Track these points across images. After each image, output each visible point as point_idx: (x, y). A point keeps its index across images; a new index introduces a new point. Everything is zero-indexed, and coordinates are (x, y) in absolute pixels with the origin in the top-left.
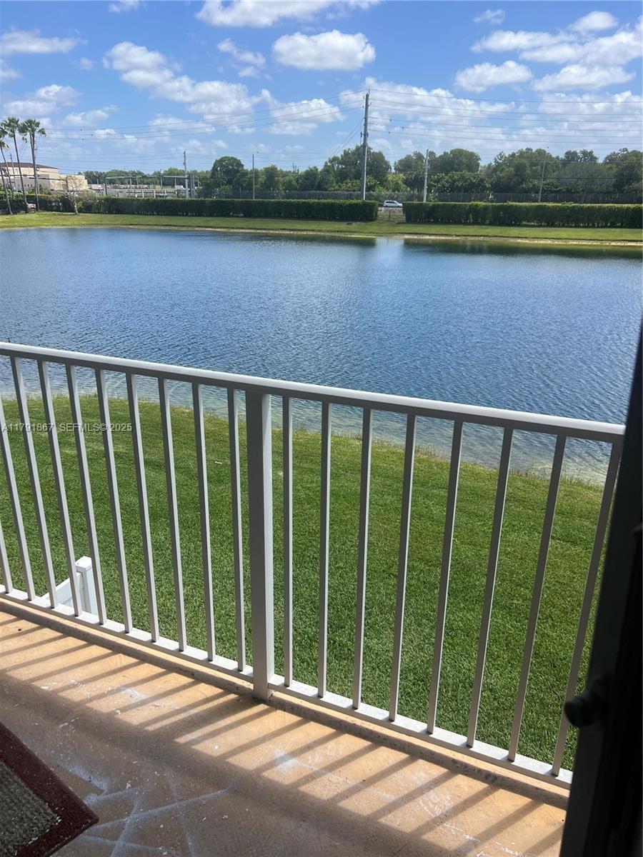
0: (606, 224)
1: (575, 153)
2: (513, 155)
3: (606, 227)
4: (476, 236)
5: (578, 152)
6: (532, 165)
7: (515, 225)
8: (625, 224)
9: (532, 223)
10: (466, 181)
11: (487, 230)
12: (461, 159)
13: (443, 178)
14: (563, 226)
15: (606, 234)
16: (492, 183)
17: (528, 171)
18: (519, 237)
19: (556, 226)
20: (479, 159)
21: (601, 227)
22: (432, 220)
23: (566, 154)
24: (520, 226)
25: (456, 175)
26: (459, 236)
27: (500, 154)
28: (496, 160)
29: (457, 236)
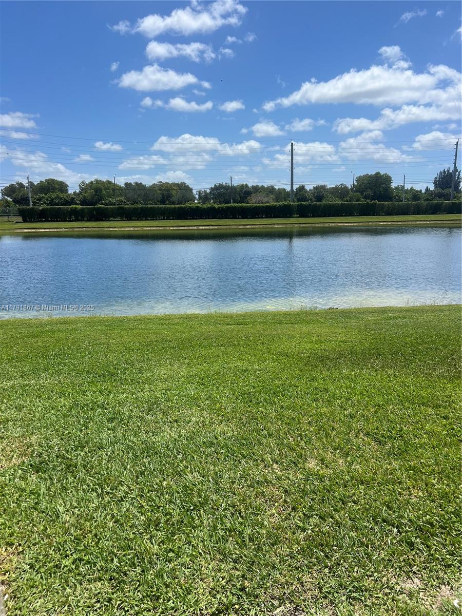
0: (164, 218)
1: (130, 184)
2: (92, 183)
3: (164, 219)
4: (79, 228)
5: (132, 183)
6: (106, 189)
7: (105, 220)
8: (174, 218)
9: (117, 219)
10: (61, 199)
11: (87, 224)
12: (54, 185)
13: (43, 197)
14: (138, 220)
15: (166, 223)
16: (80, 201)
17: (104, 192)
18: (111, 227)
19: (133, 220)
20: (68, 186)
21: (162, 220)
22: (44, 220)
23: (125, 184)
24: (109, 221)
25: (53, 196)
26: (67, 228)
27: (83, 182)
28: (80, 186)
29: (65, 228)
